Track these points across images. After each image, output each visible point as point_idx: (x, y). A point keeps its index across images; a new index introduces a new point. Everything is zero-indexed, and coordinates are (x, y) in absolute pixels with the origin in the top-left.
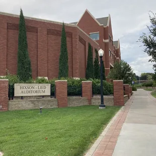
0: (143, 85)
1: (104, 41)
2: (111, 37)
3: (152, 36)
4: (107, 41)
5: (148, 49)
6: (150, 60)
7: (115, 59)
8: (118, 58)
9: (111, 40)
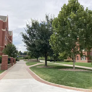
0: (24, 58)
1: (2, 30)
2: (7, 29)
3: (26, 34)
4: (5, 30)
5: (24, 40)
6: (25, 46)
7: (8, 41)
8: (11, 41)
9: (7, 30)
